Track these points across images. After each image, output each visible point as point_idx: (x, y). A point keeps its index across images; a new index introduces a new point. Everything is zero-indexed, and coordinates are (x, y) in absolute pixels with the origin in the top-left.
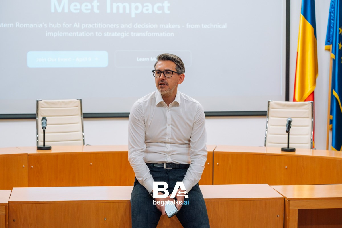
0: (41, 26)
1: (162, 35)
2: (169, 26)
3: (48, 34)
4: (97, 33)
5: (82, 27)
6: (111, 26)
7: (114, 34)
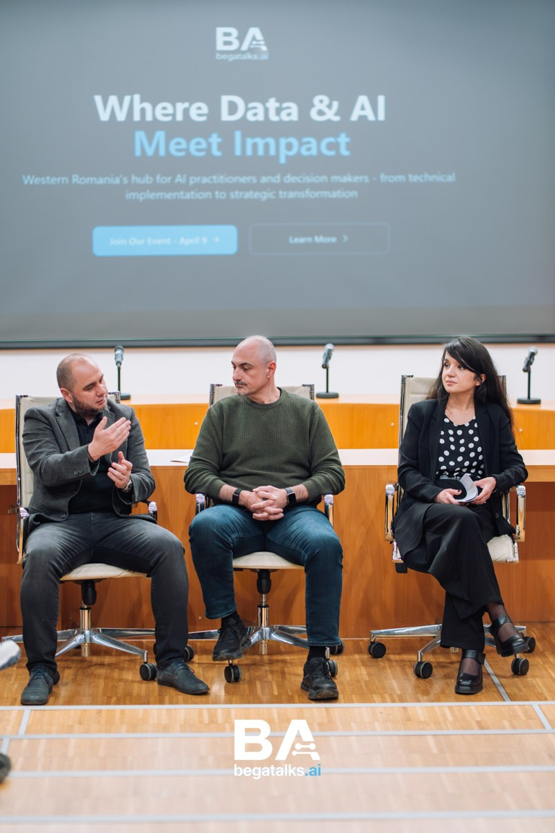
0: (117, 181)
1: (335, 194)
2: (347, 179)
3: (130, 195)
4: (217, 193)
5: (191, 183)
6: (243, 180)
7: (248, 195)
